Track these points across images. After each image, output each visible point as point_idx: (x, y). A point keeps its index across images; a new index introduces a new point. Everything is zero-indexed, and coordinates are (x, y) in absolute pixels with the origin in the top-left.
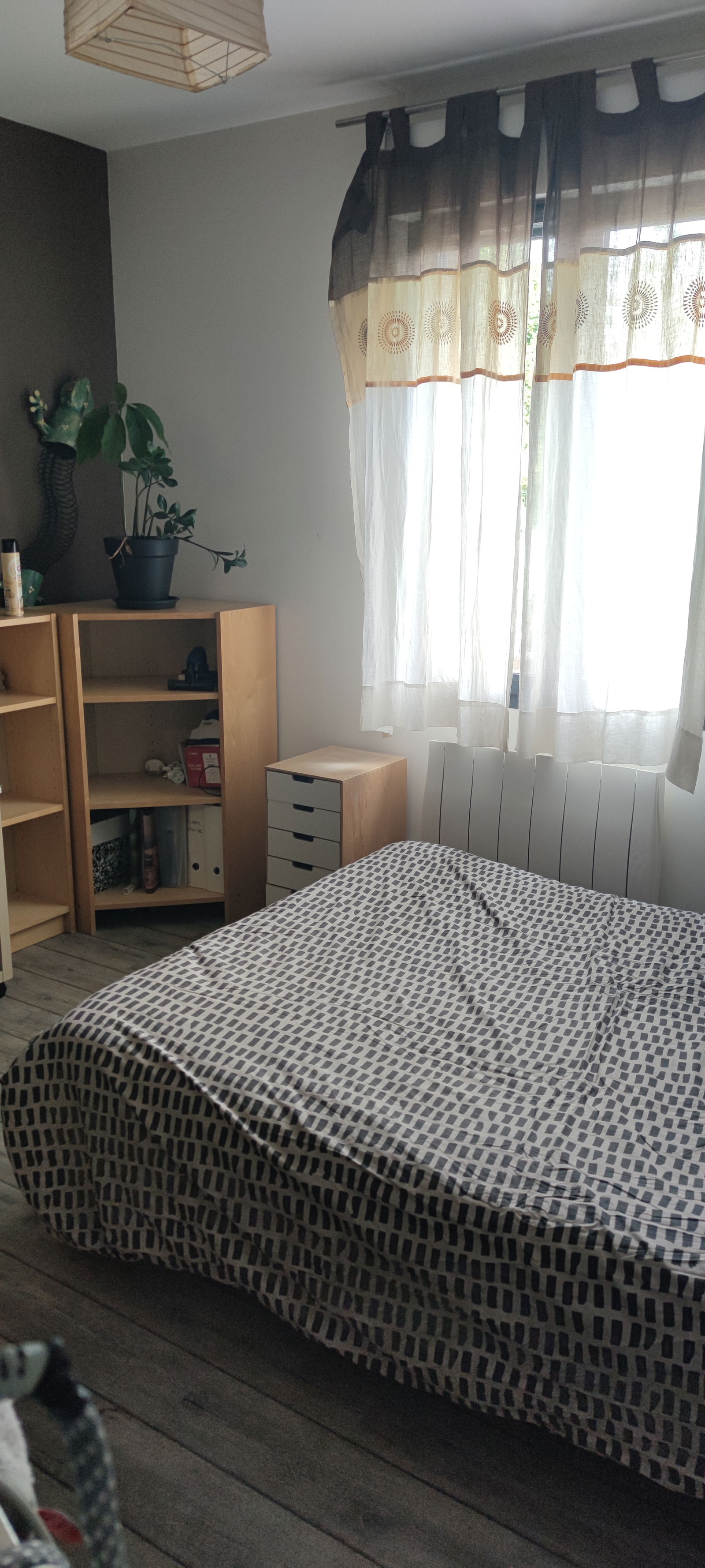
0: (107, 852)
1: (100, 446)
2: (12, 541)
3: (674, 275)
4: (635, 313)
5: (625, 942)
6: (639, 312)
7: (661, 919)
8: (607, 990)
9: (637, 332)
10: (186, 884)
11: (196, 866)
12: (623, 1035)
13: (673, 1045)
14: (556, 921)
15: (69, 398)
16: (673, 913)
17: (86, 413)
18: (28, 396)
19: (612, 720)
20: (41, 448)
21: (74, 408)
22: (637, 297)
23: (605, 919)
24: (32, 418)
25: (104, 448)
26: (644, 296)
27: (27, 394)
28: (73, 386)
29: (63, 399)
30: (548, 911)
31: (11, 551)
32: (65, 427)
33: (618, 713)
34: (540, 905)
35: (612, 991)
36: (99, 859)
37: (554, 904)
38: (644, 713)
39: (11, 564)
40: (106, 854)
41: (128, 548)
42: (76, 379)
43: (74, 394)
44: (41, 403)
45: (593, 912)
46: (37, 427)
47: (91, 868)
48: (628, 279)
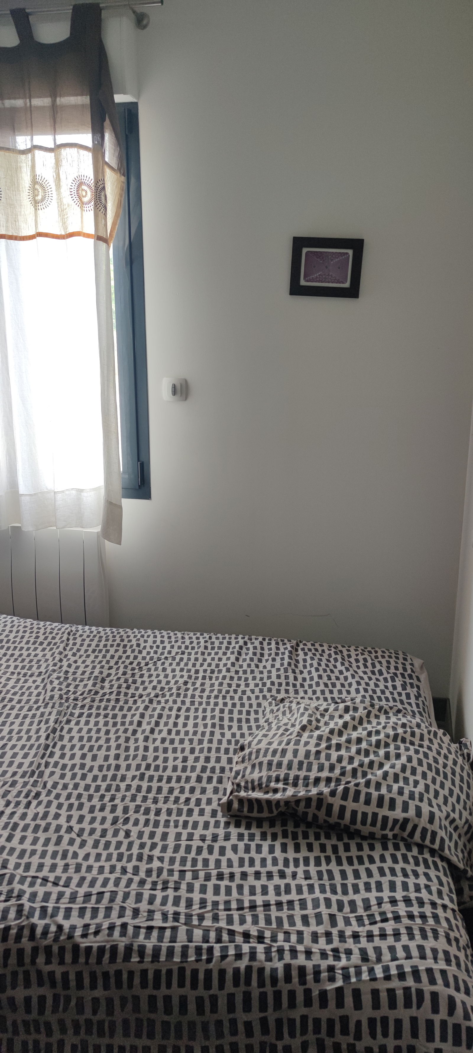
3: (61, 172)
4: (37, 198)
5: (76, 662)
6: (39, 198)
7: (104, 639)
8: (57, 705)
9: (40, 212)
12: (65, 741)
13: (102, 742)
14: (25, 653)
16: (113, 633)
19: (59, 496)
22: (37, 187)
23: (62, 646)
26: (41, 185)
30: (19, 646)
33: (63, 492)
34: (14, 642)
35: (61, 705)
37: (25, 640)
38: (82, 491)
45: (54, 641)
48: (29, 174)
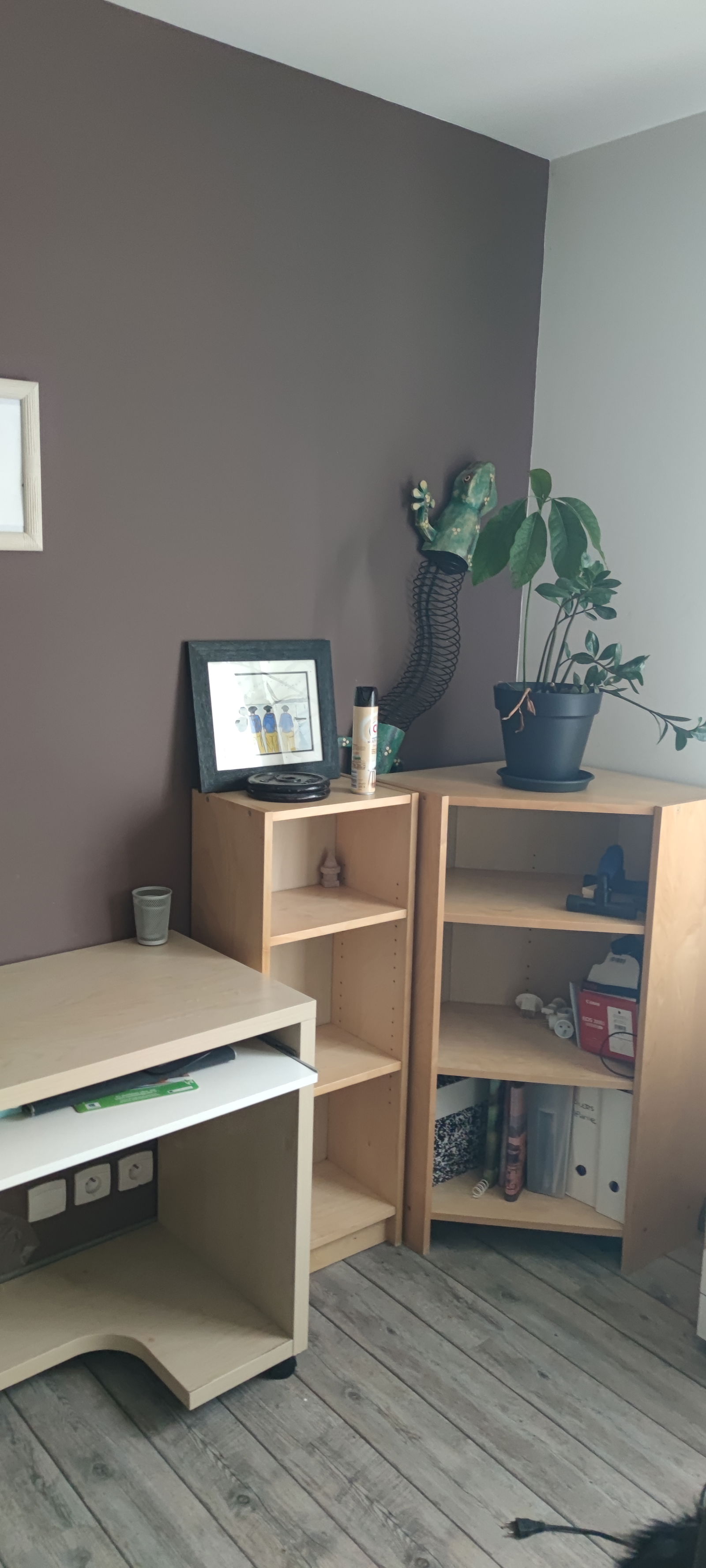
0: (454, 1126)
1: (507, 558)
2: (371, 689)
10: (562, 1195)
11: (581, 1170)
15: (465, 491)
17: (486, 510)
18: (413, 488)
20: (421, 559)
21: (469, 506)
24: (414, 518)
25: (512, 562)
27: (410, 487)
28: (472, 475)
29: (456, 493)
31: (366, 704)
32: (455, 531)
36: (442, 1138)
39: (365, 721)
40: (452, 1130)
41: (530, 704)
42: (477, 464)
43: (472, 485)
44: (428, 498)
46: (418, 531)
47: (431, 1152)
